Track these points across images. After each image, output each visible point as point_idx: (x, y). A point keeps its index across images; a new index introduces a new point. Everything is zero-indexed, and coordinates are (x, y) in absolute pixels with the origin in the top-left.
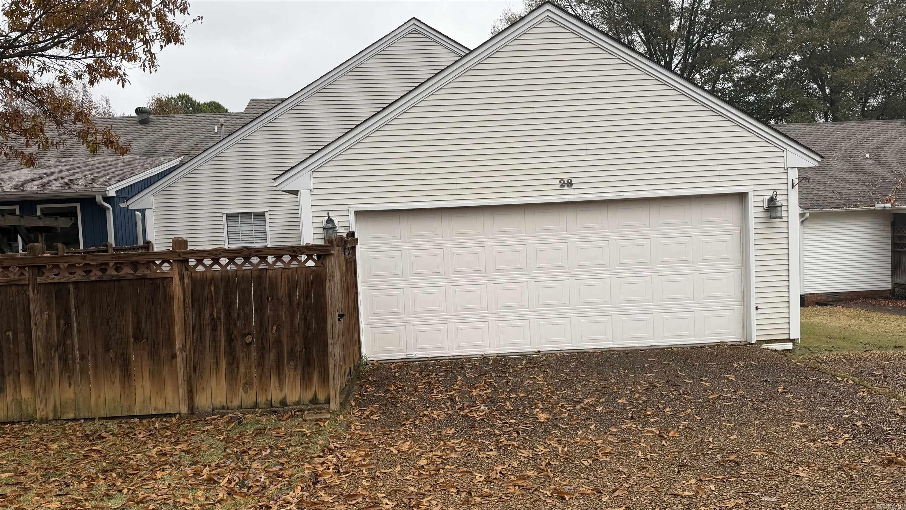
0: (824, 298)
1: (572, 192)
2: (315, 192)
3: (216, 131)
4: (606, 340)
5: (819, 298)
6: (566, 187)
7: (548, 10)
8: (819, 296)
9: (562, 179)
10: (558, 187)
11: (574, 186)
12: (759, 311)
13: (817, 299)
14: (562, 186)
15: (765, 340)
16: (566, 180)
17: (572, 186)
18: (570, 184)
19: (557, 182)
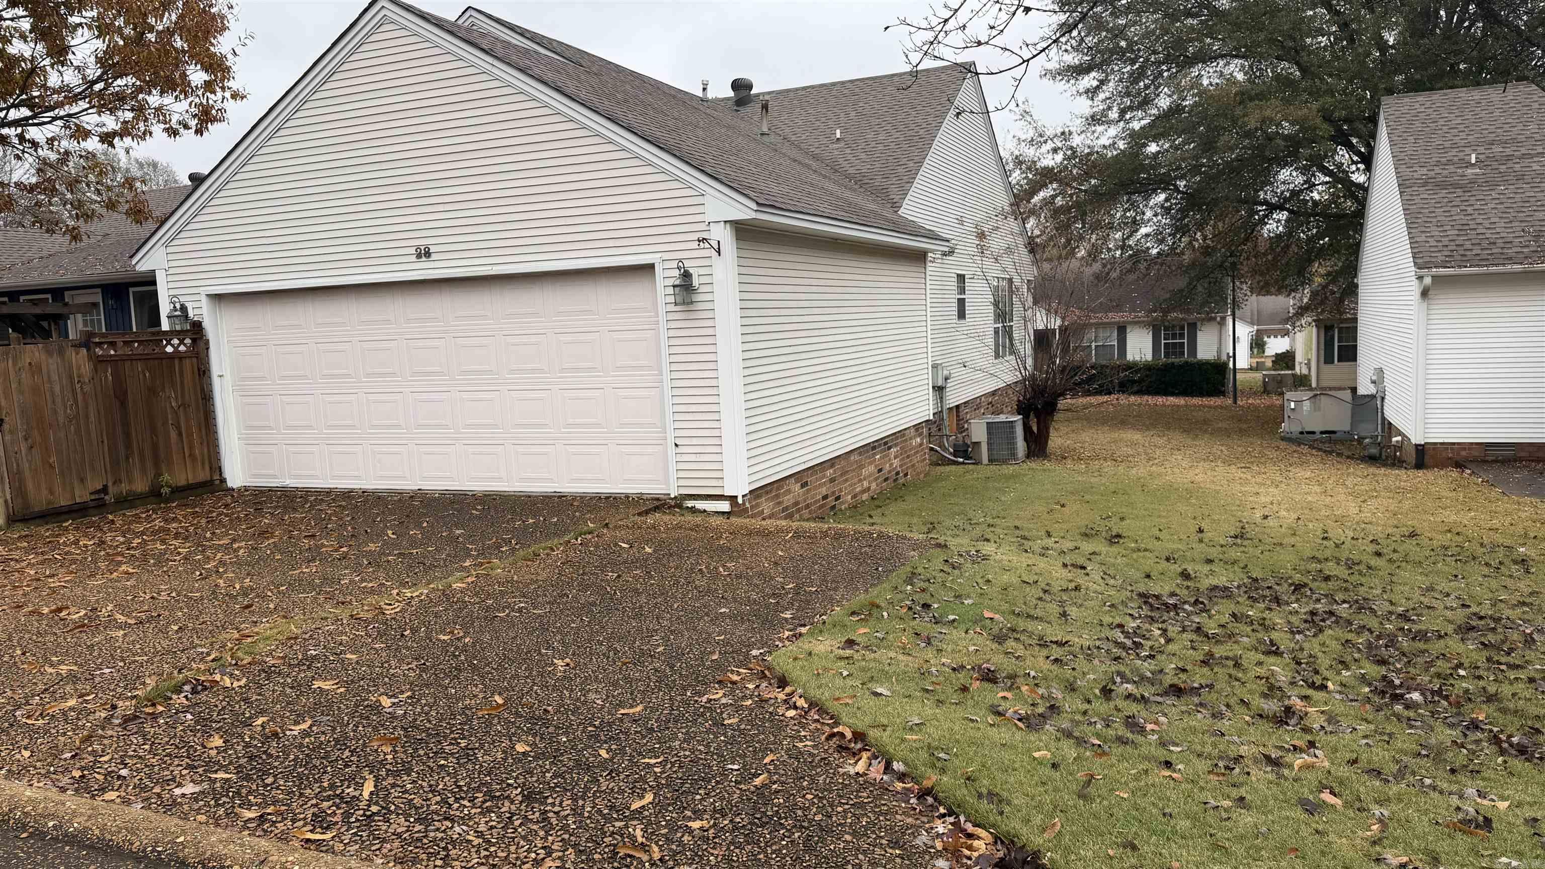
0: (1476, 454)
1: (432, 265)
2: (171, 271)
4: (500, 479)
5: (1464, 453)
6: (424, 259)
7: (383, 7)
8: (1465, 449)
9: (418, 248)
10: (414, 258)
11: (433, 257)
12: (679, 450)
13: (1458, 454)
14: (419, 256)
15: (691, 495)
16: (422, 248)
17: (429, 256)
18: (428, 254)
19: (413, 251)
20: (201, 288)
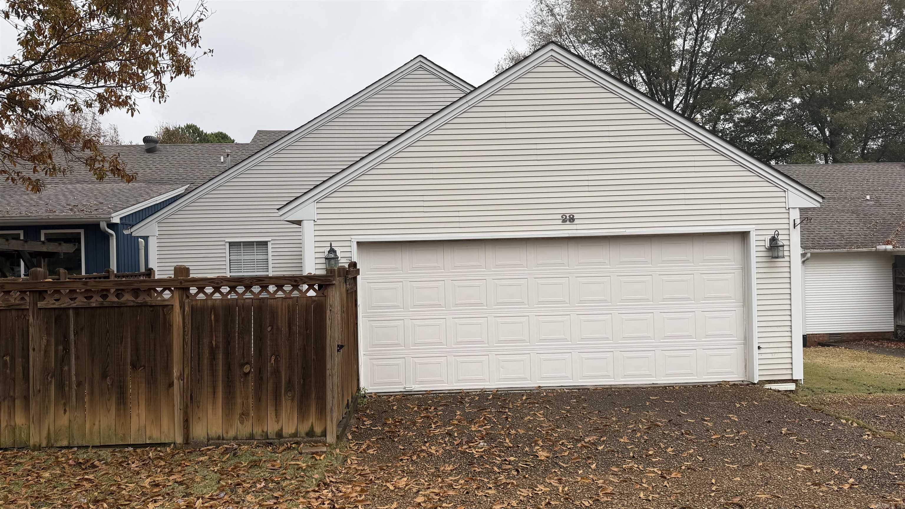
0: (826, 339)
1: (574, 227)
2: (319, 222)
3: (222, 161)
4: (608, 376)
5: (821, 339)
6: (568, 223)
7: (552, 50)
8: (821, 337)
9: (564, 215)
10: (560, 222)
11: (576, 222)
12: (762, 351)
13: (819, 339)
14: (564, 221)
15: (768, 381)
16: (568, 215)
17: (574, 221)
18: (572, 219)
19: (559, 217)
20: (352, 237)
